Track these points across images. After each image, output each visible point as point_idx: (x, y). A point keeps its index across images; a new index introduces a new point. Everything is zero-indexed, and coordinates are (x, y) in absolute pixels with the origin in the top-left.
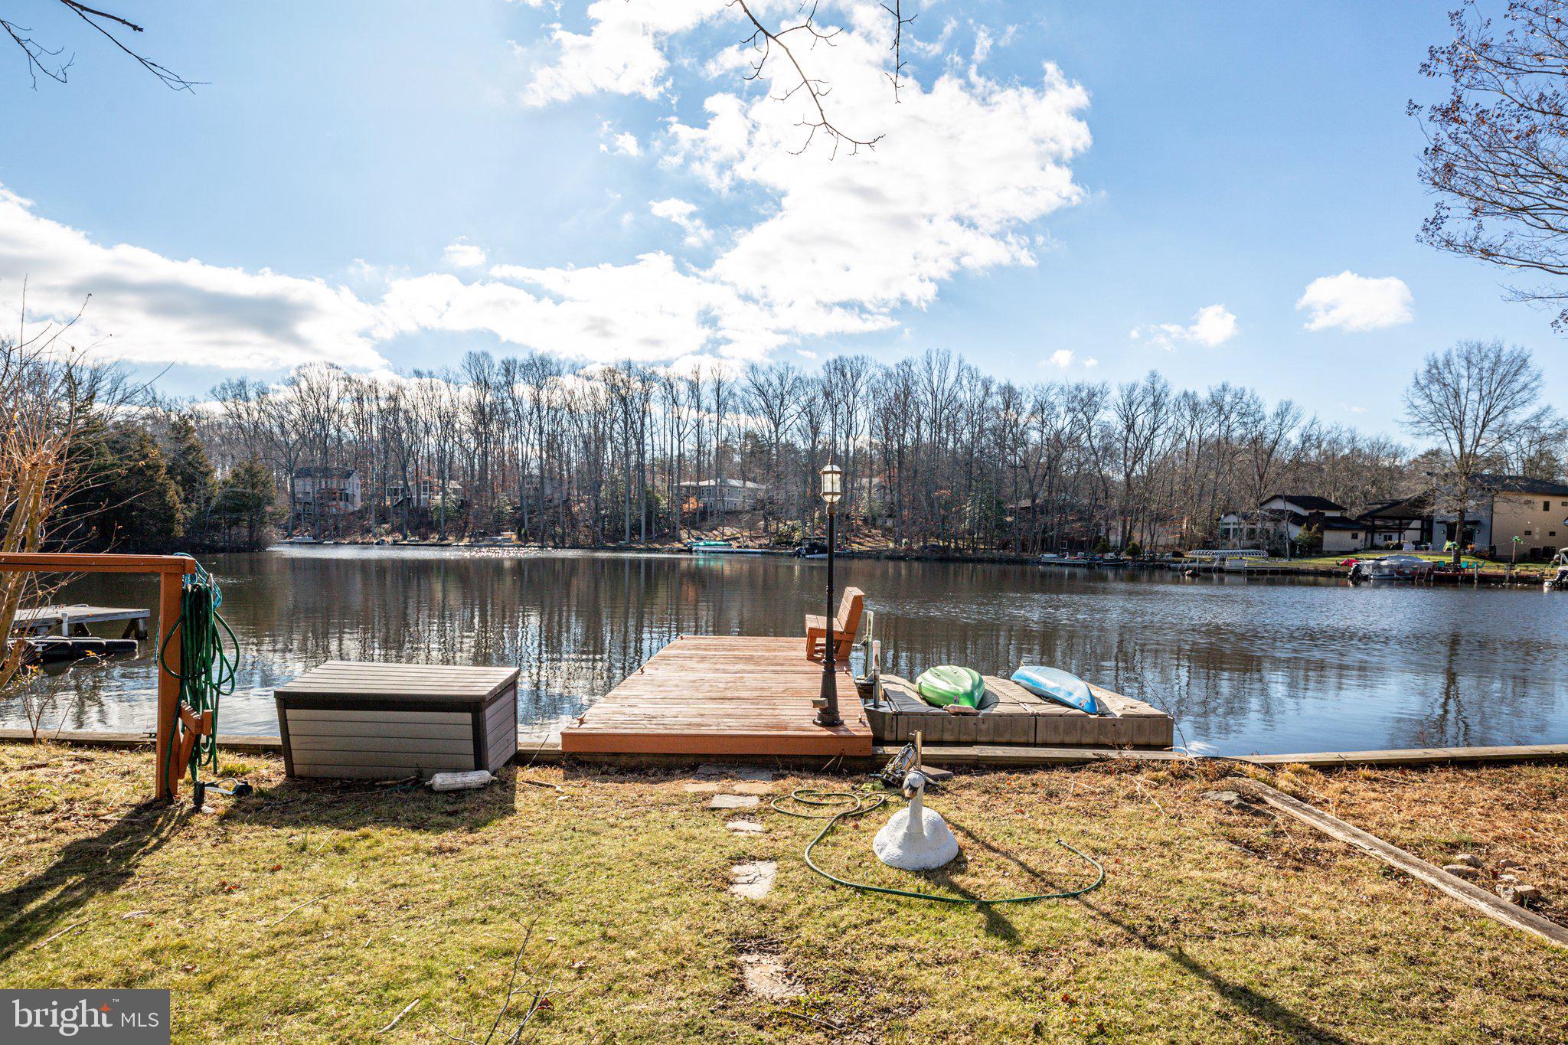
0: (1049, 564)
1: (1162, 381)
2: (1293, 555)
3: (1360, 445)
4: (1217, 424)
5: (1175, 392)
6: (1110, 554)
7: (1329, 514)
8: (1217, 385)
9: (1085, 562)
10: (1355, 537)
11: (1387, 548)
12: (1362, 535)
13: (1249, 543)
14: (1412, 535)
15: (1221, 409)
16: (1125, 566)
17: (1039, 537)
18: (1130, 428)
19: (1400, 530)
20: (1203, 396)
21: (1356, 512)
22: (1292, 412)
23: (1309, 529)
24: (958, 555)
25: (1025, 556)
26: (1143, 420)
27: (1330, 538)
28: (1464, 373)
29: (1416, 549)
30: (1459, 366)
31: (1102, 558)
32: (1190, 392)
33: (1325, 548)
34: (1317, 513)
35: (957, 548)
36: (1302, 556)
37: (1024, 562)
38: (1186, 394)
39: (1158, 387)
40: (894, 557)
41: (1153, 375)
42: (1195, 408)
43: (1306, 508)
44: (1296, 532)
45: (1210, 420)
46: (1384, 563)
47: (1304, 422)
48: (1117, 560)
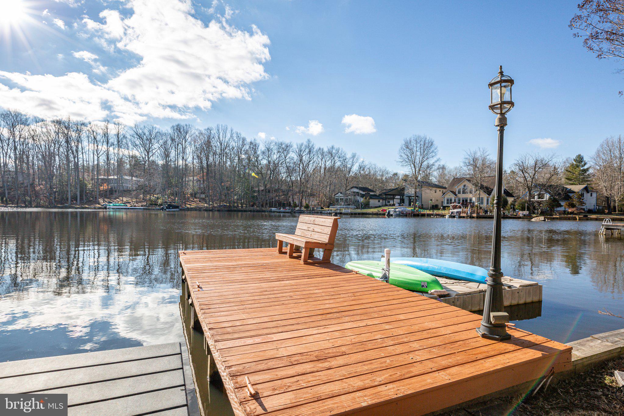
0: (274, 212)
1: (312, 143)
2: (362, 208)
3: (377, 170)
4: (330, 160)
5: (316, 148)
6: (298, 208)
7: (371, 193)
8: (330, 146)
9: (290, 211)
11: (390, 205)
12: (381, 201)
13: (346, 203)
14: (397, 201)
15: (332, 155)
16: (304, 213)
17: (268, 202)
18: (301, 160)
19: (393, 199)
20: (326, 150)
21: (378, 193)
22: (356, 157)
23: (366, 198)
24: (235, 209)
25: (264, 209)
26: (305, 158)
27: (373, 202)
28: (415, 145)
29: (399, 205)
30: (413, 143)
31: (295, 209)
32: (321, 147)
33: (370, 206)
34: (367, 193)
35: (234, 207)
36: (364, 208)
37: (264, 211)
38: (320, 149)
39: (311, 145)
40: (207, 210)
41: (309, 141)
42: (323, 154)
43: (363, 191)
44: (362, 200)
45: (328, 159)
46: (397, 210)
47: (360, 161)
48: (301, 210)
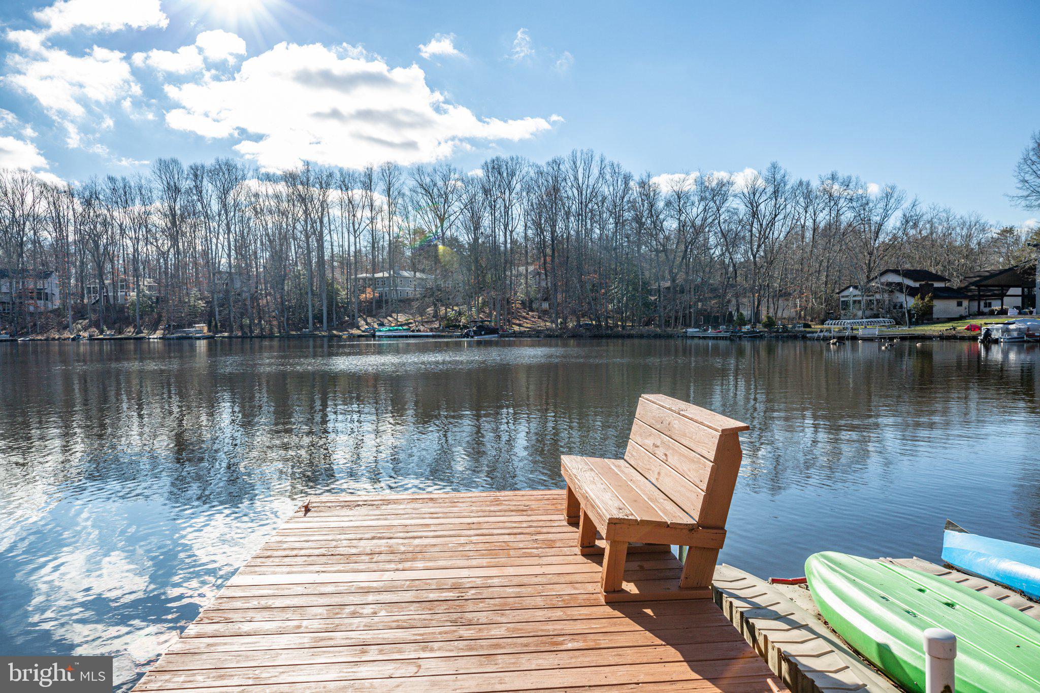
0: (693, 337)
1: (782, 172)
2: (911, 324)
3: (953, 223)
4: (827, 209)
5: (792, 181)
6: (748, 327)
7: (937, 285)
8: (826, 174)
9: (728, 334)
10: (960, 304)
11: (992, 314)
12: (965, 303)
13: (868, 313)
15: (831, 196)
16: (761, 337)
17: (680, 314)
18: (754, 214)
19: (1000, 296)
20: (815, 184)
21: (956, 283)
22: (895, 195)
23: (923, 298)
24: (609, 332)
25: (669, 331)
26: (765, 208)
27: (941, 307)
31: (740, 330)
32: (805, 180)
33: (935, 316)
34: (927, 284)
35: (607, 327)
36: (917, 323)
37: (670, 336)
38: (801, 183)
39: (778, 177)
40: (552, 336)
41: (774, 167)
42: (808, 196)
43: (915, 280)
44: (911, 302)
45: (822, 205)
47: (906, 204)
48: (754, 332)
